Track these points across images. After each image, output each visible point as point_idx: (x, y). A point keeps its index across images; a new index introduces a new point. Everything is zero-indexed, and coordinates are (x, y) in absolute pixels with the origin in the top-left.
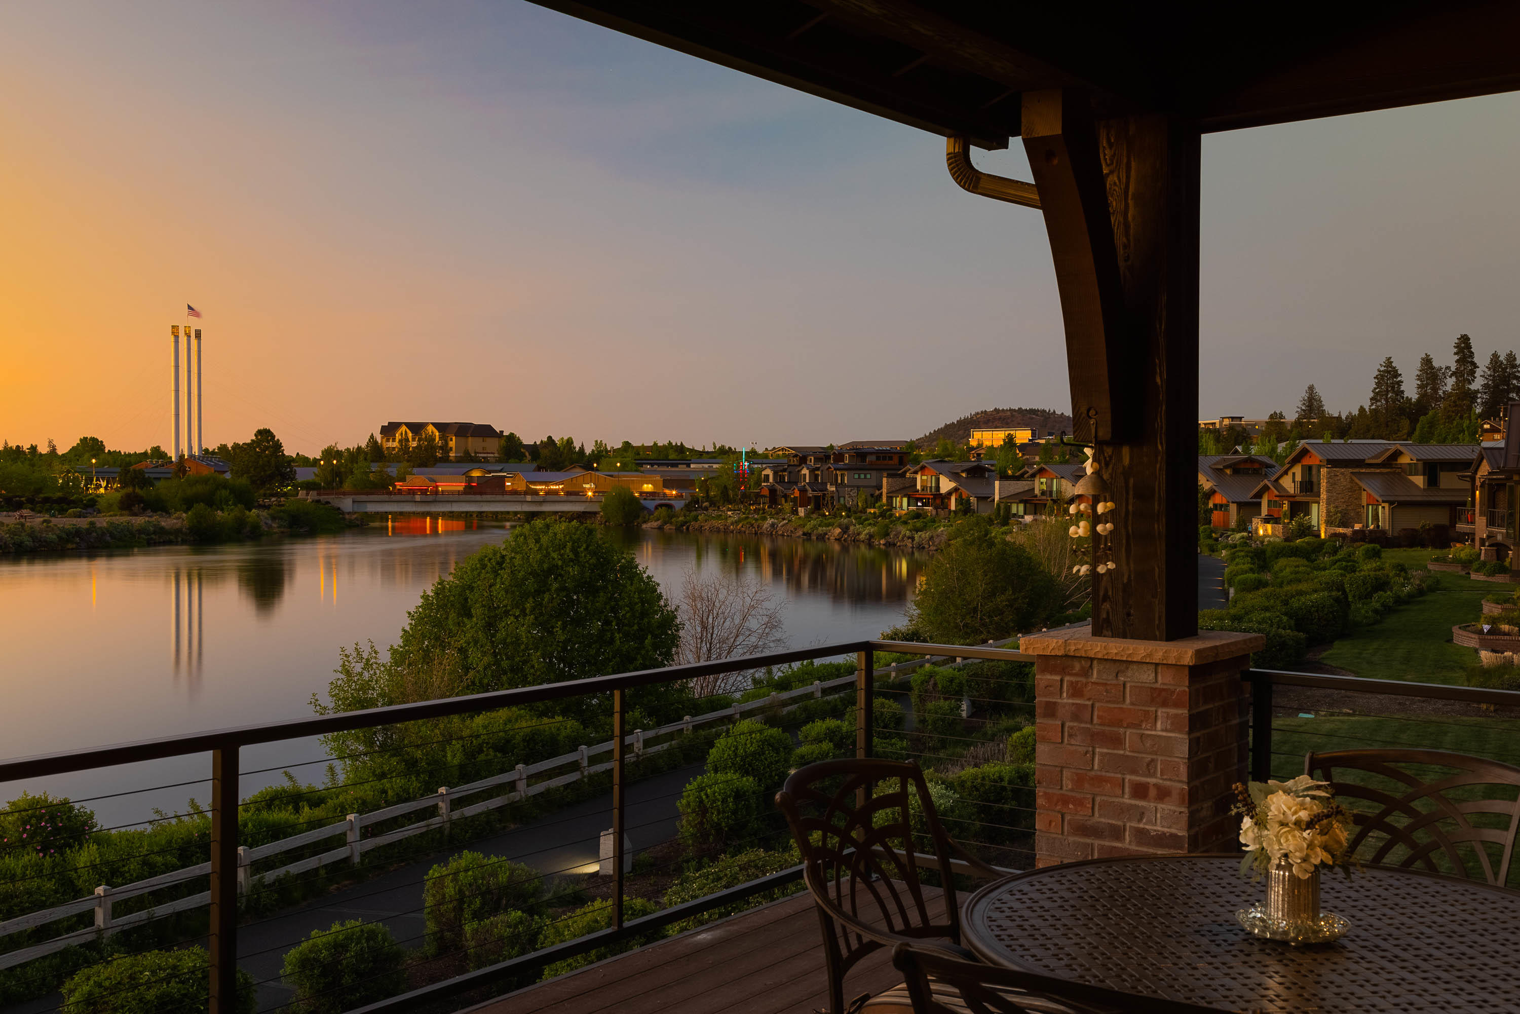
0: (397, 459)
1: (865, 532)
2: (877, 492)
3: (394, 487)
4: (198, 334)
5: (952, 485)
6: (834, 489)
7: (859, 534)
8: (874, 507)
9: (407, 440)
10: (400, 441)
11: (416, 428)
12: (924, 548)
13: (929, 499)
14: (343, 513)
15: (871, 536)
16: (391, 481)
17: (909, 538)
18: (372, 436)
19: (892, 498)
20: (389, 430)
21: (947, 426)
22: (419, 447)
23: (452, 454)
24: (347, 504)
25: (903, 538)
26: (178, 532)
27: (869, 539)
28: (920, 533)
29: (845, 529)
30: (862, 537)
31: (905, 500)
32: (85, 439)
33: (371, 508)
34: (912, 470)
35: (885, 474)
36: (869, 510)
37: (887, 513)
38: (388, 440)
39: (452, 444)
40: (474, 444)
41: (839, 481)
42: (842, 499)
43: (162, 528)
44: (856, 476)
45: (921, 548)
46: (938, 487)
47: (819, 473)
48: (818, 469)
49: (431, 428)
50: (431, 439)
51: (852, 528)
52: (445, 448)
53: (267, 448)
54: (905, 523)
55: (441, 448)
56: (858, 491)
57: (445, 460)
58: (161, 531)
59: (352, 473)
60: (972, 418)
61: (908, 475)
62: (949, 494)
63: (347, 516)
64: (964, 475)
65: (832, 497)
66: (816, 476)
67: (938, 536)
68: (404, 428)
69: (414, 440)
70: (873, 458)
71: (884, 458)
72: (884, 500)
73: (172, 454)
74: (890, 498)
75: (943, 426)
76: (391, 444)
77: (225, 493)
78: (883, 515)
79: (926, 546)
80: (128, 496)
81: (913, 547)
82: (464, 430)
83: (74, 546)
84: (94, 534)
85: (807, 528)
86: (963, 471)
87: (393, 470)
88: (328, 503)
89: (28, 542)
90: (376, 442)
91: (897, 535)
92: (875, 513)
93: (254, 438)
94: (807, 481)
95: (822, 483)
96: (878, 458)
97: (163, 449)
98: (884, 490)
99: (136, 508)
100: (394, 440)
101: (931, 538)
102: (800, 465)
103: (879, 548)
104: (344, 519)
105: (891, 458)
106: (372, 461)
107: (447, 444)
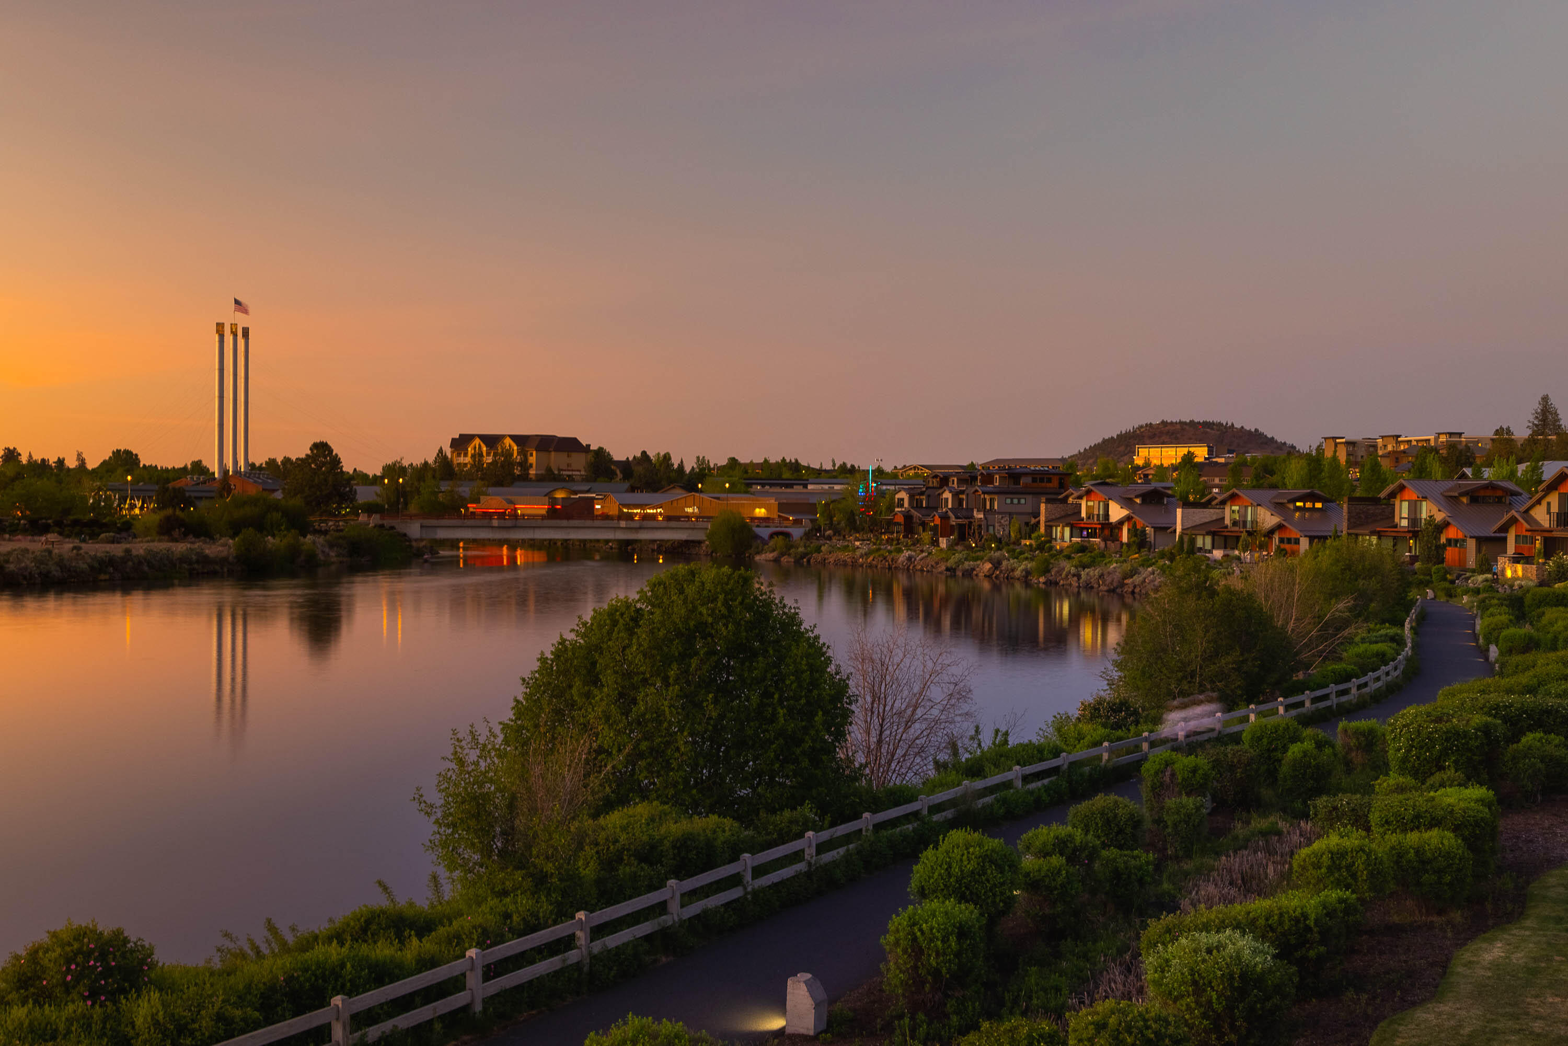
0: (469, 477)
1: (1021, 568)
2: (1033, 521)
3: (467, 509)
4: (246, 332)
5: (1124, 513)
6: (981, 516)
7: (1013, 570)
8: (1030, 538)
9: (481, 455)
10: (473, 456)
11: (491, 441)
12: (1092, 587)
13: (1095, 529)
14: (410, 540)
15: (1028, 573)
16: (463, 502)
17: (1074, 575)
18: (441, 451)
19: (1051, 527)
20: (461, 443)
21: (1104, 441)
22: (494, 462)
23: (532, 472)
24: (414, 529)
25: (1067, 576)
26: (224, 561)
27: (1026, 577)
28: (1087, 570)
29: (997, 564)
30: (1018, 573)
31: (1067, 531)
32: (119, 451)
33: (442, 534)
34: (1076, 494)
35: (1043, 499)
36: (1023, 542)
37: (1045, 545)
38: (459, 455)
39: (532, 460)
40: (557, 460)
41: (988, 507)
42: (991, 528)
43: (206, 557)
44: (1008, 501)
45: (1089, 587)
46: (1107, 515)
47: (964, 497)
48: (962, 492)
49: (508, 441)
50: (509, 454)
51: (1005, 563)
52: (524, 465)
53: (324, 464)
54: (1069, 557)
55: (520, 464)
56: (1011, 518)
57: (524, 478)
58: (205, 560)
59: (419, 493)
60: (1134, 432)
61: (1070, 500)
62: (1121, 523)
63: (414, 544)
64: (1138, 501)
65: (980, 526)
66: (961, 501)
67: (1109, 573)
68: (477, 441)
69: (488, 454)
70: (1029, 480)
71: (1042, 480)
72: (1042, 529)
73: (215, 469)
74: (1049, 528)
75: (1100, 440)
76: (462, 460)
77: (277, 516)
78: (1041, 547)
79: (1096, 586)
80: (168, 519)
81: (1079, 587)
82: (546, 443)
83: (107, 577)
84: (130, 563)
85: (951, 563)
86: (1137, 497)
87: (465, 490)
88: (392, 528)
89: (56, 572)
90: (446, 457)
91: (1059, 572)
92: (1031, 545)
93: (309, 452)
94: (950, 506)
95: (967, 508)
96: (1034, 480)
97: (204, 463)
98: (1042, 518)
99: (176, 533)
100: (466, 455)
101: (1101, 576)
102: (941, 487)
103: (1038, 587)
104: (411, 546)
105: (1049, 481)
106: (442, 479)
107: (526, 460)
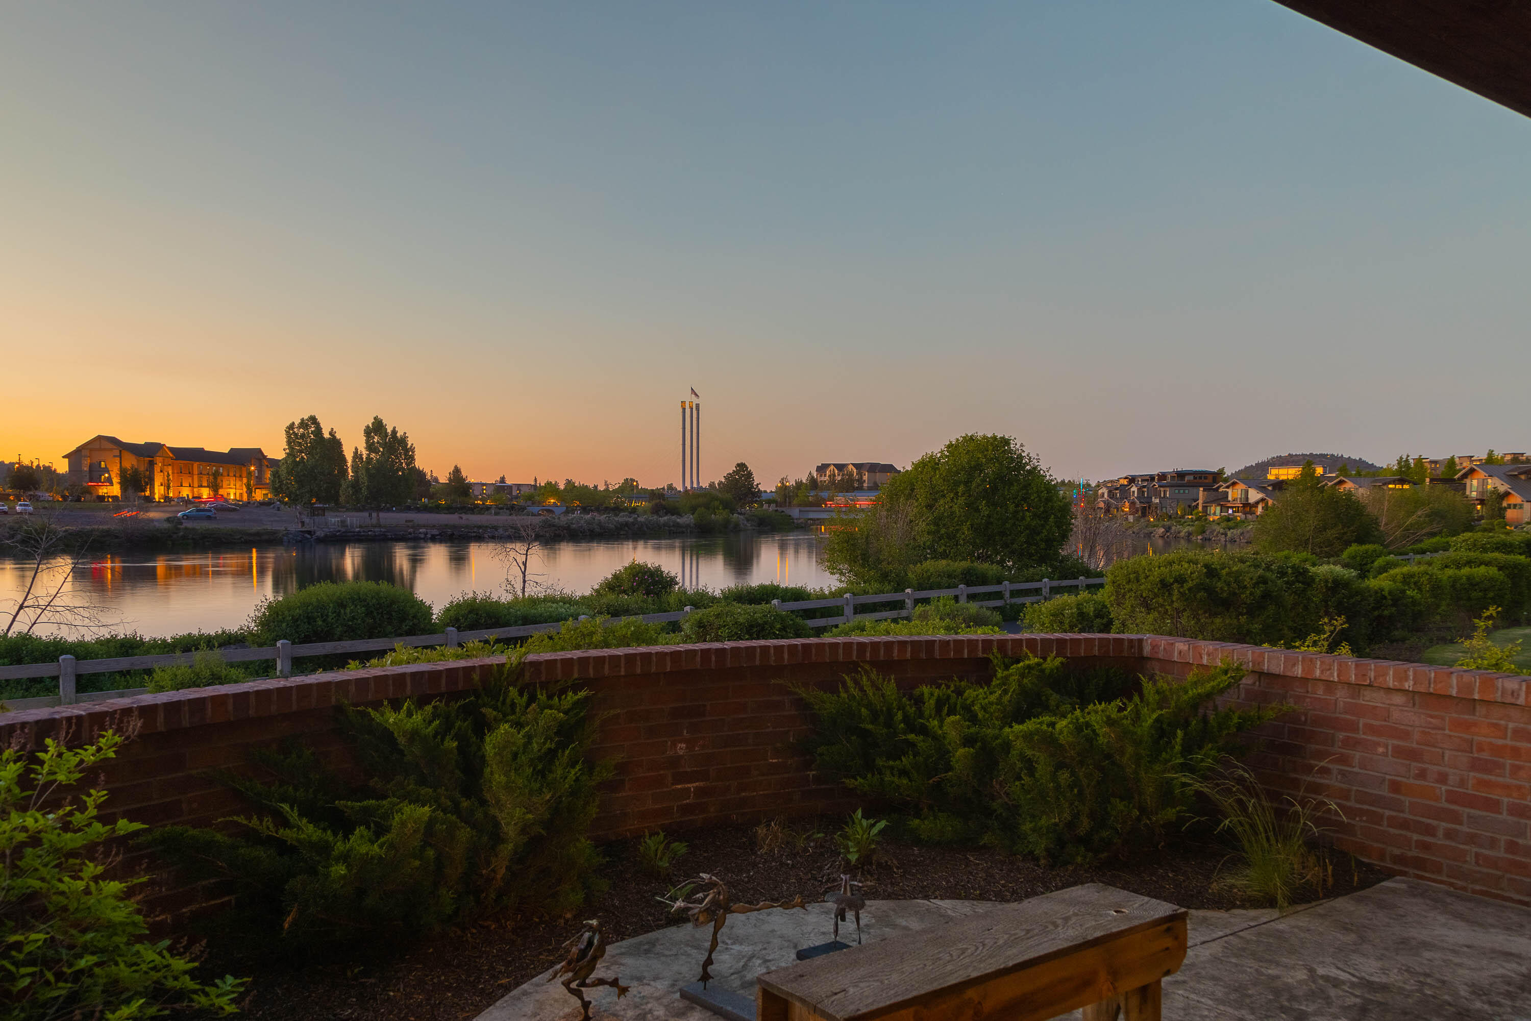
0: (827, 488)
1: (1185, 530)
2: (1194, 504)
3: (826, 505)
4: (698, 406)
5: (1260, 496)
6: (1157, 501)
7: (1179, 533)
8: (1192, 514)
9: (834, 475)
10: (830, 476)
11: (840, 467)
12: (1235, 541)
13: (1238, 507)
14: (793, 519)
15: (1190, 534)
16: (824, 501)
17: (1222, 534)
18: (810, 473)
19: (1207, 507)
20: (822, 469)
21: (1246, 468)
22: (842, 480)
23: (865, 485)
24: (795, 513)
25: (1217, 534)
26: (688, 526)
27: (1188, 537)
28: (1232, 530)
29: (1168, 529)
30: (1182, 534)
31: (1218, 508)
32: (627, 479)
33: (812, 515)
34: (1225, 485)
35: (1201, 489)
36: (1186, 517)
37: (1203, 518)
38: (821, 476)
39: (865, 478)
40: (879, 477)
41: (1162, 496)
42: (1164, 509)
43: (678, 523)
44: (1177, 491)
45: (1233, 541)
46: (1247, 498)
47: (1146, 490)
48: (1144, 487)
49: (850, 467)
50: (851, 474)
51: (1173, 528)
52: (861, 481)
53: (743, 476)
54: (1219, 524)
55: (858, 480)
56: (1178, 502)
57: (860, 488)
58: (678, 525)
59: (797, 496)
60: (1268, 461)
61: (1221, 490)
62: (1257, 503)
63: (795, 521)
64: (1270, 488)
65: (1156, 508)
66: (1143, 492)
67: (1248, 532)
68: (832, 467)
69: (839, 475)
70: (1191, 478)
71: (1200, 478)
72: (1200, 508)
73: (680, 488)
74: (1205, 508)
75: (1243, 468)
76: (823, 479)
77: (717, 503)
78: (1199, 519)
79: (1238, 540)
80: (656, 505)
81: (1226, 541)
82: (874, 468)
83: (624, 532)
84: (637, 526)
85: (1136, 529)
86: (1269, 486)
87: (825, 494)
88: (783, 512)
89: (598, 530)
90: (813, 477)
91: (1212, 532)
92: (1192, 518)
93: (735, 469)
94: (1136, 495)
95: (1148, 497)
96: (1195, 478)
97: (674, 485)
98: (1200, 502)
99: (661, 513)
100: (825, 476)
101: (1242, 534)
102: (1130, 484)
104: (793, 523)
105: (1206, 478)
106: (811, 489)
107: (862, 478)
